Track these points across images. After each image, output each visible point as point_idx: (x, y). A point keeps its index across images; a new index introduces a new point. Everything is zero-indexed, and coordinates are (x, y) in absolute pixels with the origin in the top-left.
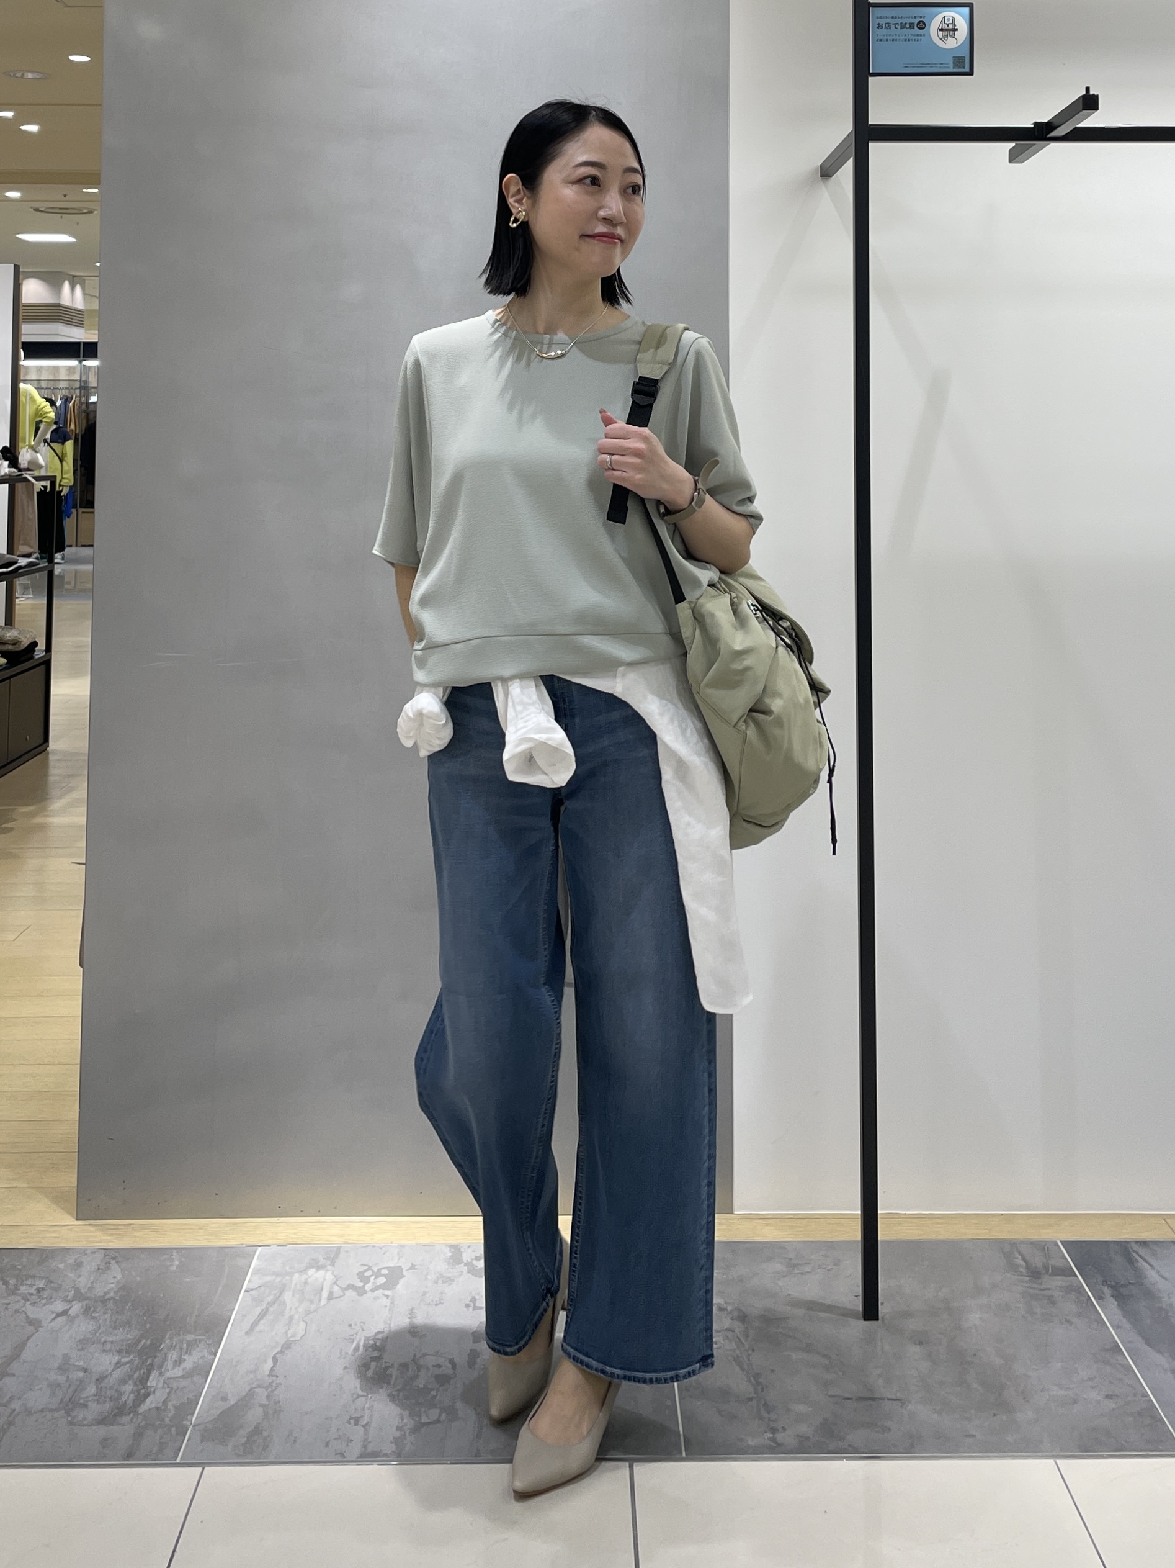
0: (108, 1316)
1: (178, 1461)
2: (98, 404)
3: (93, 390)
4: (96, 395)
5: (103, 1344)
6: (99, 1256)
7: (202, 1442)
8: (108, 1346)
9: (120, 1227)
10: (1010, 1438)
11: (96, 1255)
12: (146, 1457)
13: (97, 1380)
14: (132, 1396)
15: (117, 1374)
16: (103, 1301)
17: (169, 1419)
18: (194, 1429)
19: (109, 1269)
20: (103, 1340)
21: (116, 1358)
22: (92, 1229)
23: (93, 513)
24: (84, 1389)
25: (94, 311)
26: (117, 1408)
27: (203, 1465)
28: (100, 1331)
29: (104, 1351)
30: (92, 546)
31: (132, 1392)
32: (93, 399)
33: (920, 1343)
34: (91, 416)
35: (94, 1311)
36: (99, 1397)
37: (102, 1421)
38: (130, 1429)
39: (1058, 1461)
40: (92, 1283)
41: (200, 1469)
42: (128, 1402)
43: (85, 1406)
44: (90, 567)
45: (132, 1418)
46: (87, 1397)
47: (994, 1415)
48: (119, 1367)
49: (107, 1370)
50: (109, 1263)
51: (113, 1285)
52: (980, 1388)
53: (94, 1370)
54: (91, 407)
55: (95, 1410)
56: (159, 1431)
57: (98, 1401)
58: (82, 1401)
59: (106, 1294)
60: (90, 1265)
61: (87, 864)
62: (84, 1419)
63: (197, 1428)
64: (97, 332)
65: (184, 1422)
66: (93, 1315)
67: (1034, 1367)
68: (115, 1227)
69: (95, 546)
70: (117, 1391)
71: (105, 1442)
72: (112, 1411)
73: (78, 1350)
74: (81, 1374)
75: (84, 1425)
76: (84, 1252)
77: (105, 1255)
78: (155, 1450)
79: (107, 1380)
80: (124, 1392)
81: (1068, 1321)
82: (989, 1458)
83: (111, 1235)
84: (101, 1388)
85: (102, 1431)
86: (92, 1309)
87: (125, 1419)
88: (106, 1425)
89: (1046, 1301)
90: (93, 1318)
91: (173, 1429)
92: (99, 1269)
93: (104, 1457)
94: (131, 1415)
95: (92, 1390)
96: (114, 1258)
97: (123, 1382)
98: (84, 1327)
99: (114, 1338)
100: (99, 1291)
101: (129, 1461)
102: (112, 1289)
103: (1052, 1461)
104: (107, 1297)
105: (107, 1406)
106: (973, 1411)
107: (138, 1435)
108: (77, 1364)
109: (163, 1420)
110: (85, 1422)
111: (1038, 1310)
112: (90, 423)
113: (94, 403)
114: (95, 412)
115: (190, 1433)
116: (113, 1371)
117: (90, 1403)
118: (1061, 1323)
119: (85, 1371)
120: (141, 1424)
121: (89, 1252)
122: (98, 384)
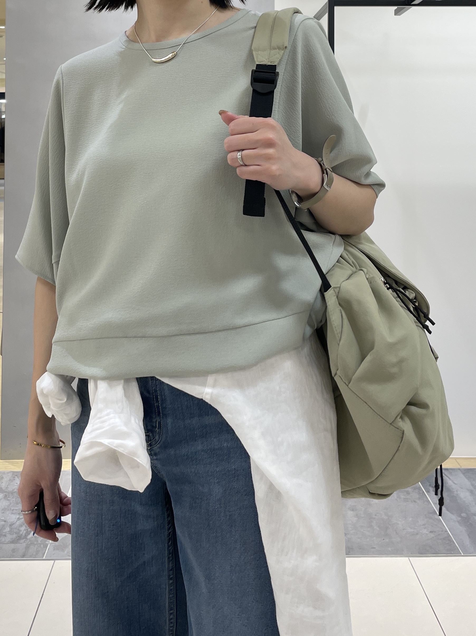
0: (14, 499)
1: (44, 558)
2: (6, 119)
3: (3, 113)
4: (5, 115)
5: (12, 511)
6: (10, 475)
7: (54, 550)
8: (15, 511)
9: (19, 463)
10: (390, 549)
11: (9, 474)
12: (31, 556)
13: (10, 525)
14: (25, 532)
15: (18, 523)
16: (12, 493)
17: (40, 541)
18: (50, 545)
19: (14, 480)
20: (12, 509)
21: (18, 516)
22: (7, 463)
23: (4, 165)
24: (5, 529)
25: (3, 79)
26: (18, 537)
27: (54, 560)
28: (11, 505)
29: (12, 513)
30: (3, 179)
31: (25, 530)
32: (3, 116)
33: (353, 510)
34: (3, 124)
35: (8, 497)
36: (11, 532)
37: (13, 542)
38: (24, 545)
39: (410, 558)
40: (7, 485)
41: (53, 561)
42: (23, 534)
43: (5, 536)
44: (3, 188)
45: (25, 541)
46: (6, 532)
47: (384, 539)
48: (19, 520)
49: (14, 521)
50: (14, 477)
51: (16, 487)
52: (378, 529)
53: (8, 521)
54: (3, 120)
55: (9, 537)
56: (36, 546)
57: (11, 534)
58: (4, 534)
59: (13, 490)
60: (6, 479)
61: (3, 312)
62: (5, 541)
63: (52, 545)
64: (5, 88)
65: (46, 542)
66: (8, 498)
67: (400, 520)
68: (16, 463)
69: (5, 179)
70: (18, 530)
71: (13, 550)
72: (16, 538)
73: (2, 513)
74: (3, 523)
75: (4, 544)
76: (4, 473)
77: (13, 474)
78: (34, 554)
79: (14, 525)
80: (21, 530)
81: (415, 501)
82: (381, 557)
83: (15, 466)
84: (12, 528)
85: (12, 546)
86: (8, 496)
87: (22, 541)
88: (14, 543)
89: (406, 493)
90: (8, 500)
91: (42, 545)
92: (10, 480)
93: (13, 556)
94: (24, 539)
95: (8, 529)
96: (16, 475)
97: (21, 526)
98: (5, 503)
99: (17, 508)
100: (10, 489)
101: (23, 558)
102: (15, 488)
103: (407, 558)
104: (14, 491)
105: (14, 536)
106: (375, 538)
107: (27, 547)
108: (1, 518)
109: (38, 541)
110: (6, 542)
111: (402, 497)
112: (2, 127)
113: (4, 119)
114: (4, 122)
115: (49, 547)
116: (17, 521)
117: (7, 535)
118: (412, 502)
119: (5, 521)
120: (29, 543)
121: (6, 473)
122: (5, 110)
